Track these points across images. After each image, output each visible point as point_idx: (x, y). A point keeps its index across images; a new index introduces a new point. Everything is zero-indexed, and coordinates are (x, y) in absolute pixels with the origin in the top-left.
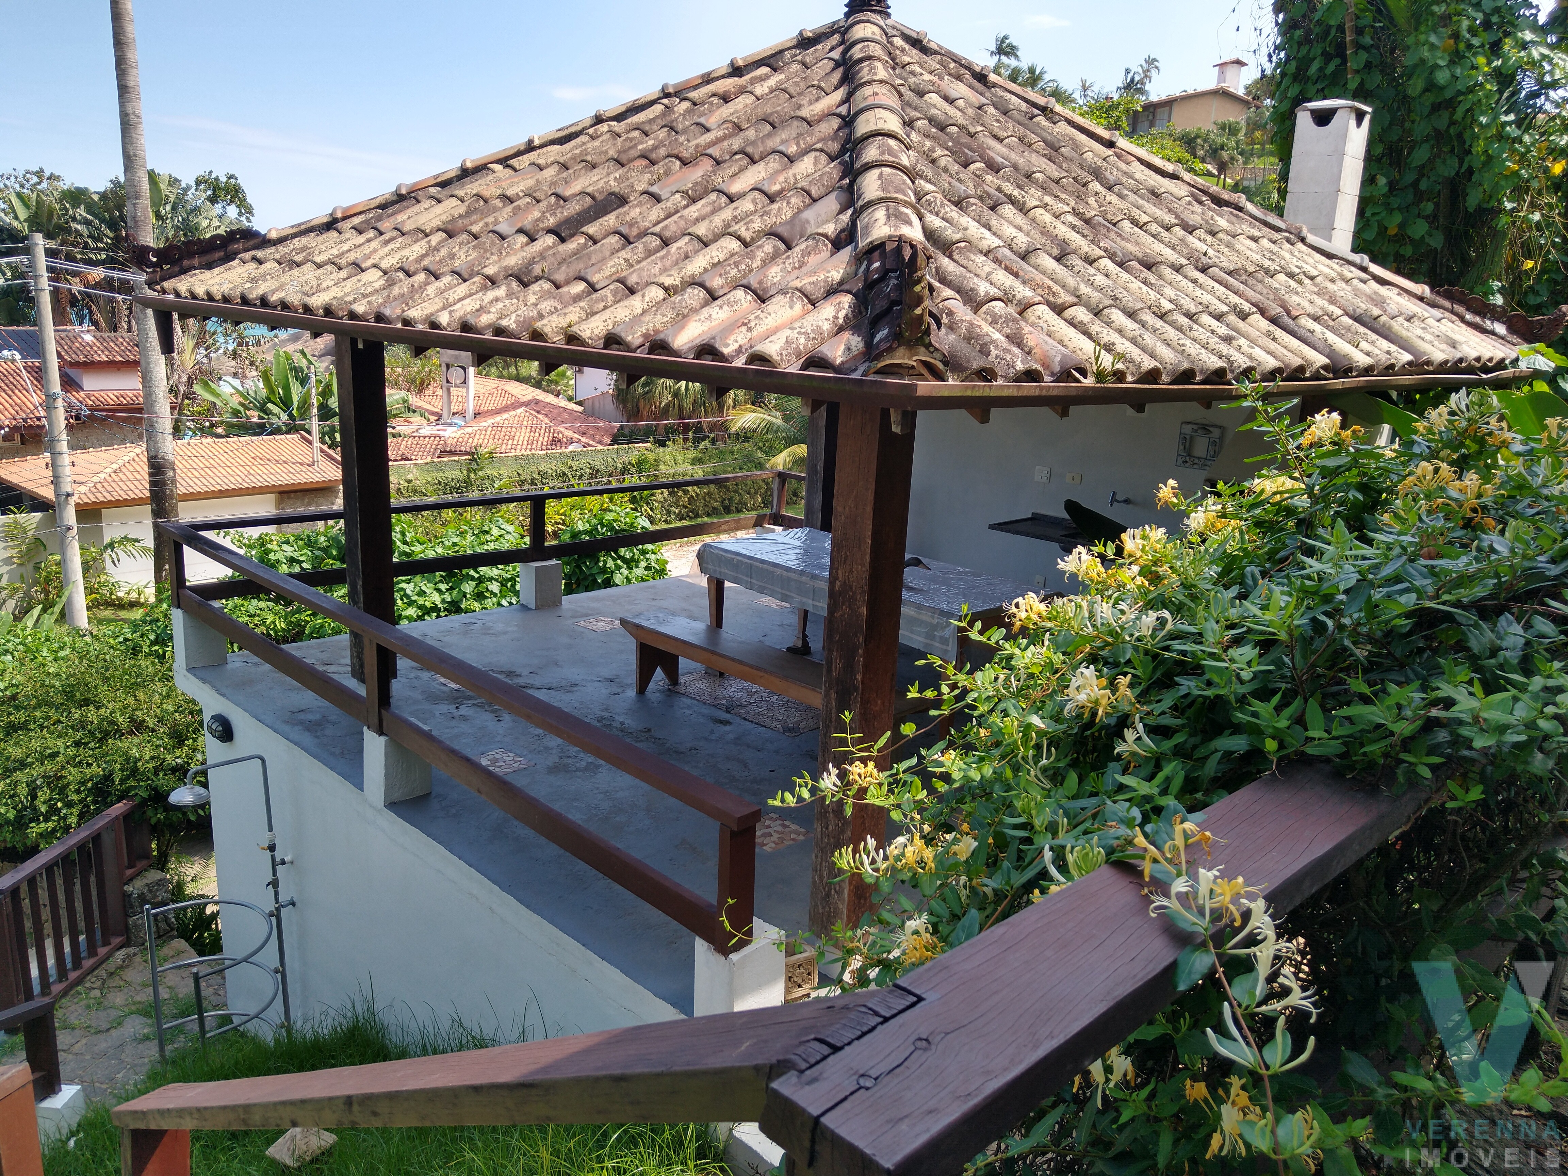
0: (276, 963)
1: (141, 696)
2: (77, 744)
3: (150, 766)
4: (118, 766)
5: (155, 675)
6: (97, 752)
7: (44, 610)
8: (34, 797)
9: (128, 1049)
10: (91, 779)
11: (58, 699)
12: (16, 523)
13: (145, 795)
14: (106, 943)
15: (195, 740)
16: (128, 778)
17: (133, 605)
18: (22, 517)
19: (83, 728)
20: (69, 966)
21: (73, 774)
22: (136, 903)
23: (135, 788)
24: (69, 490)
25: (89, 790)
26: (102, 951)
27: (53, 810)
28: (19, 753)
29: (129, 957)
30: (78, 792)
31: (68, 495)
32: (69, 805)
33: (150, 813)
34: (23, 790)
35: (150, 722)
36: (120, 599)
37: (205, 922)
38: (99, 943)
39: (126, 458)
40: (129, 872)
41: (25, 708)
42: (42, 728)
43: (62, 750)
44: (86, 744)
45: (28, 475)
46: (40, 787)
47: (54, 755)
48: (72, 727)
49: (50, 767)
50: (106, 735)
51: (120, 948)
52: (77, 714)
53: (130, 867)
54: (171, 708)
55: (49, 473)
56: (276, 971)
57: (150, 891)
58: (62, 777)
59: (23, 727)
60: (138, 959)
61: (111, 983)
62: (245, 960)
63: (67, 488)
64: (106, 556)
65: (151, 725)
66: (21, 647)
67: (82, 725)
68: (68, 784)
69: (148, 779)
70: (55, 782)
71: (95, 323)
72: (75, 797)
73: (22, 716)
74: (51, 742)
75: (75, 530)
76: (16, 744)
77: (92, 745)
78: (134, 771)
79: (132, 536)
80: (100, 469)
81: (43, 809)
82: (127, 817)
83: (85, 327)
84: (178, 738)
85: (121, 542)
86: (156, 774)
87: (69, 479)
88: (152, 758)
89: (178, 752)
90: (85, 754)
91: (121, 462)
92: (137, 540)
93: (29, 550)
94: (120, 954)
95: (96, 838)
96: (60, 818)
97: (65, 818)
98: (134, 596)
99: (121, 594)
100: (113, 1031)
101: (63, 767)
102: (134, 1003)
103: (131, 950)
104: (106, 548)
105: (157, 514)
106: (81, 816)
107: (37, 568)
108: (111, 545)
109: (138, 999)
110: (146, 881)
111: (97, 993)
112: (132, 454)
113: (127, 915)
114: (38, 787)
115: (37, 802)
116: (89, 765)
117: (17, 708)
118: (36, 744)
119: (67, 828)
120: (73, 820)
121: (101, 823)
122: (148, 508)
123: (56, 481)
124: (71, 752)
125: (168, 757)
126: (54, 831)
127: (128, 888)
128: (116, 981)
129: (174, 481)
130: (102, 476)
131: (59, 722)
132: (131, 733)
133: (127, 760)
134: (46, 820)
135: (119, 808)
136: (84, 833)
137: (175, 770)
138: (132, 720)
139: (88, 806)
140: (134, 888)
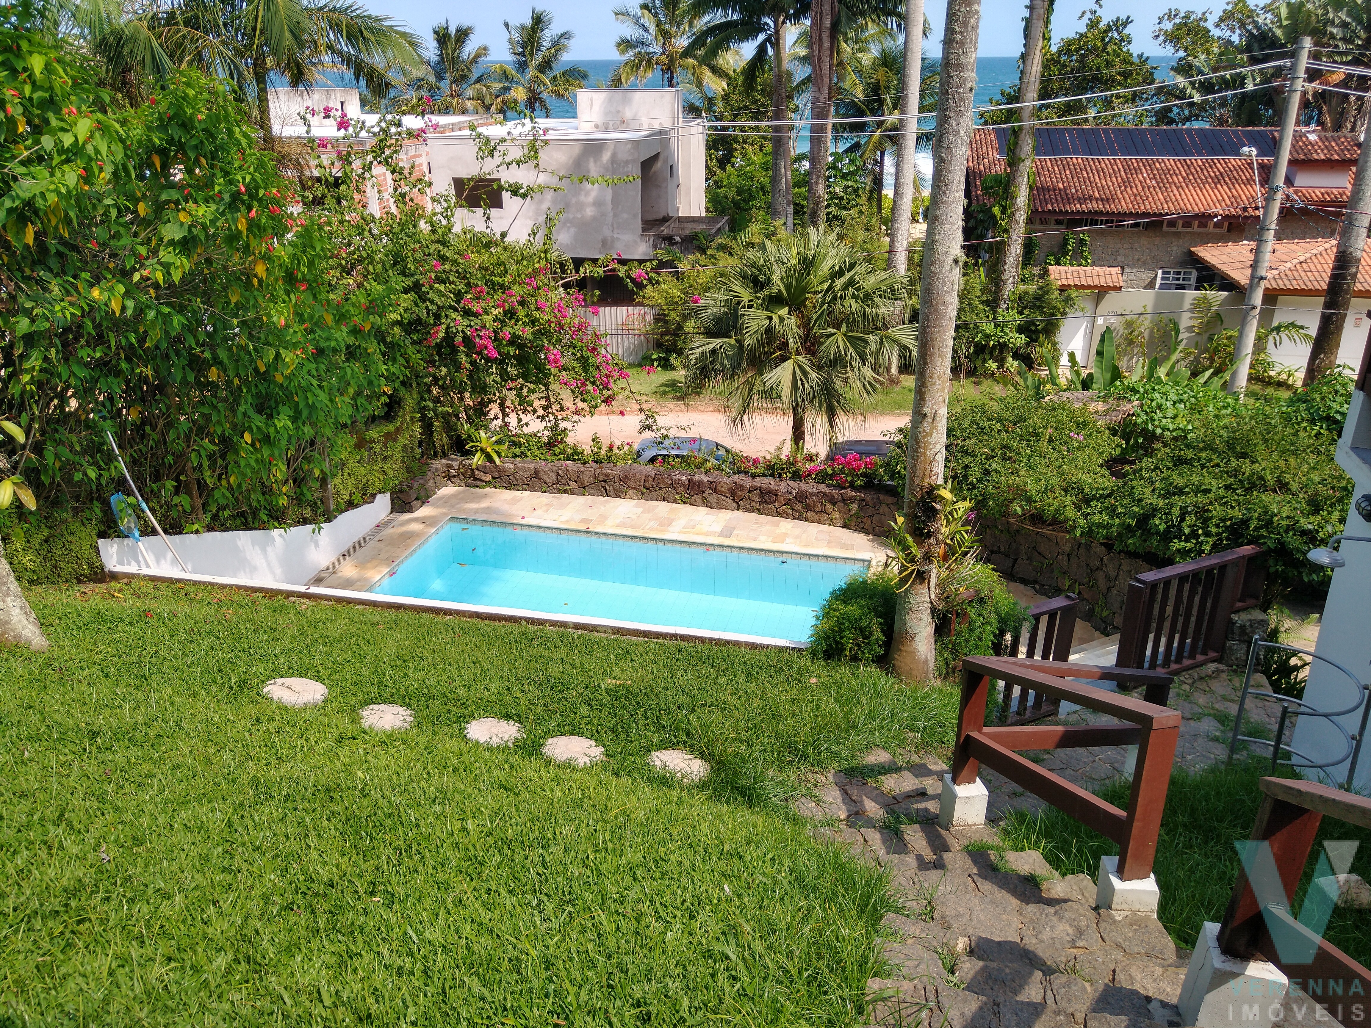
0: (1356, 732)
1: (1292, 461)
2: (1227, 487)
3: (1284, 523)
4: (1256, 515)
5: (1308, 447)
6: (1241, 498)
7: (1215, 374)
8: (1183, 520)
9: (1200, 741)
10: (1230, 519)
11: (1222, 447)
12: (1205, 298)
13: (1271, 544)
14: (1204, 653)
15: (1329, 513)
16: (1261, 527)
17: (1280, 384)
18: (1211, 294)
19: (1236, 476)
20: (1173, 658)
21: (1217, 511)
22: (1237, 631)
23: (1265, 537)
24: (1264, 274)
25: (1227, 527)
26: (1200, 658)
27: (1194, 535)
28: (1180, 482)
29: (1218, 671)
30: (1217, 526)
31: (1262, 278)
32: (1207, 534)
33: (1271, 562)
34: (1176, 511)
35: (1294, 487)
36: (1270, 377)
37: (1286, 670)
38: (1199, 650)
39: (1314, 252)
40: (1239, 604)
41: (1194, 448)
42: (1203, 467)
43: (1214, 489)
44: (1235, 490)
45: (1225, 258)
46: (1189, 513)
47: (1207, 491)
48: (1227, 473)
49: (1201, 499)
50: (1253, 486)
51: (1213, 661)
52: (1234, 463)
53: (1240, 601)
54: (1317, 479)
55: (1252, 257)
56: (1353, 738)
57: (1251, 626)
58: (1208, 511)
59: (1189, 462)
60: (1224, 676)
61: (1198, 684)
62: (1326, 716)
63: (1262, 272)
64: (1271, 338)
65: (1293, 489)
66: (1193, 400)
67: (1235, 473)
68: (1212, 518)
69: (1279, 533)
70: (1203, 514)
71: (1320, 123)
72: (1214, 530)
73: (1189, 454)
74: (1207, 481)
75: (1258, 310)
76: (1180, 474)
77: (1239, 491)
78: (1269, 523)
79: (1299, 323)
80: (1288, 259)
81: (1187, 531)
82: (1251, 559)
83: (1313, 126)
84: (1315, 506)
85: (1287, 327)
86: (1286, 532)
87: (1267, 264)
88: (1288, 517)
89: (1312, 519)
90: (1231, 497)
91: (1308, 255)
92: (1302, 327)
93: (1208, 322)
94: (1212, 666)
95: (1223, 568)
96: (1198, 543)
97: (1201, 543)
98: (1284, 377)
99: (1272, 373)
100: (1192, 722)
101: (1211, 503)
102: (1213, 708)
103: (1222, 667)
104: (1272, 330)
105: (1327, 306)
106: (1214, 546)
107: (1211, 339)
108: (1278, 329)
109: (1217, 706)
110: (1250, 617)
111: (1187, 687)
112: (1321, 249)
113: (1227, 638)
114: (1187, 512)
115: (1183, 524)
116: (1232, 507)
117: (1188, 446)
118: (1195, 479)
119: (1200, 552)
120: (1207, 548)
121: (1230, 557)
122: (1322, 299)
123: (1255, 266)
124: (1222, 492)
125: (1302, 521)
126: (1190, 550)
127: (1235, 617)
128: (1203, 686)
129: (1354, 276)
130: (1289, 265)
131: (1218, 465)
132: (1274, 491)
133: (1266, 512)
134: (1187, 541)
135: (1247, 550)
136: (1215, 560)
137: (1304, 533)
138: (1279, 481)
139: (1221, 540)
140: (1240, 619)
